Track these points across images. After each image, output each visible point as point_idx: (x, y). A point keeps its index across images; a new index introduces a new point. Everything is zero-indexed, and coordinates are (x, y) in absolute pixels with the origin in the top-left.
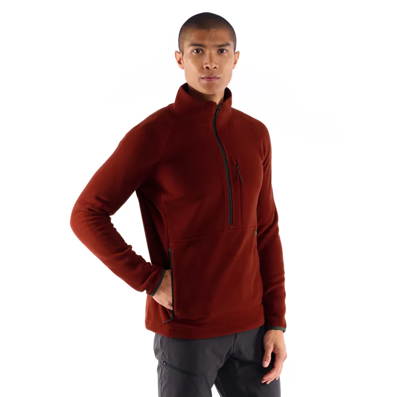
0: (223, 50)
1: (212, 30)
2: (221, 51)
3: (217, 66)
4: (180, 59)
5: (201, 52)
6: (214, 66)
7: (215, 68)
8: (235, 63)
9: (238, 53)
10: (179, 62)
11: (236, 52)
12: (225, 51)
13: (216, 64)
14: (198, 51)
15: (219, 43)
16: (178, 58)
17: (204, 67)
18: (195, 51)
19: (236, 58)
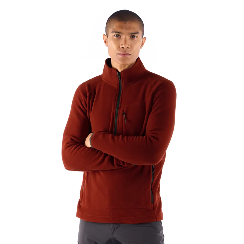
0: (135, 36)
1: (128, 22)
2: (133, 36)
3: (129, 47)
4: (106, 40)
5: (119, 36)
6: (127, 46)
7: (128, 48)
8: (143, 45)
9: (145, 38)
10: (105, 42)
11: (143, 37)
12: (135, 37)
13: (129, 45)
14: (117, 36)
15: (132, 31)
16: (105, 40)
17: (121, 46)
18: (115, 36)
19: (144, 41)
